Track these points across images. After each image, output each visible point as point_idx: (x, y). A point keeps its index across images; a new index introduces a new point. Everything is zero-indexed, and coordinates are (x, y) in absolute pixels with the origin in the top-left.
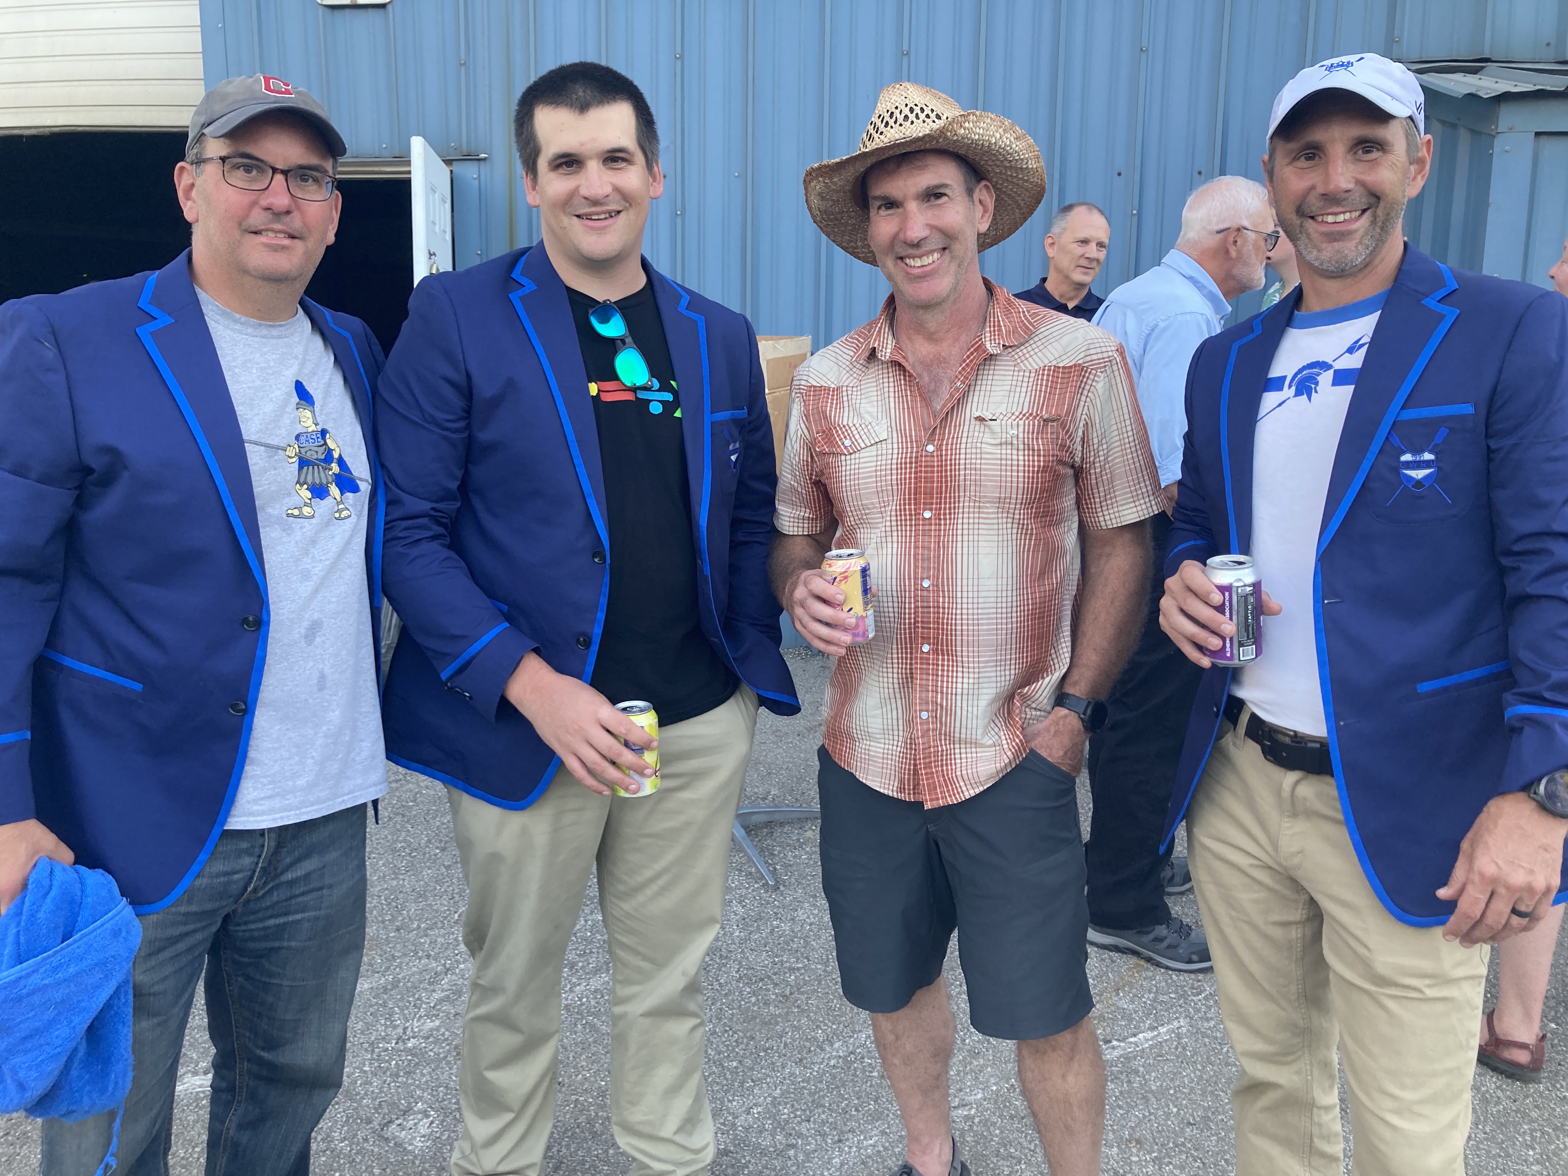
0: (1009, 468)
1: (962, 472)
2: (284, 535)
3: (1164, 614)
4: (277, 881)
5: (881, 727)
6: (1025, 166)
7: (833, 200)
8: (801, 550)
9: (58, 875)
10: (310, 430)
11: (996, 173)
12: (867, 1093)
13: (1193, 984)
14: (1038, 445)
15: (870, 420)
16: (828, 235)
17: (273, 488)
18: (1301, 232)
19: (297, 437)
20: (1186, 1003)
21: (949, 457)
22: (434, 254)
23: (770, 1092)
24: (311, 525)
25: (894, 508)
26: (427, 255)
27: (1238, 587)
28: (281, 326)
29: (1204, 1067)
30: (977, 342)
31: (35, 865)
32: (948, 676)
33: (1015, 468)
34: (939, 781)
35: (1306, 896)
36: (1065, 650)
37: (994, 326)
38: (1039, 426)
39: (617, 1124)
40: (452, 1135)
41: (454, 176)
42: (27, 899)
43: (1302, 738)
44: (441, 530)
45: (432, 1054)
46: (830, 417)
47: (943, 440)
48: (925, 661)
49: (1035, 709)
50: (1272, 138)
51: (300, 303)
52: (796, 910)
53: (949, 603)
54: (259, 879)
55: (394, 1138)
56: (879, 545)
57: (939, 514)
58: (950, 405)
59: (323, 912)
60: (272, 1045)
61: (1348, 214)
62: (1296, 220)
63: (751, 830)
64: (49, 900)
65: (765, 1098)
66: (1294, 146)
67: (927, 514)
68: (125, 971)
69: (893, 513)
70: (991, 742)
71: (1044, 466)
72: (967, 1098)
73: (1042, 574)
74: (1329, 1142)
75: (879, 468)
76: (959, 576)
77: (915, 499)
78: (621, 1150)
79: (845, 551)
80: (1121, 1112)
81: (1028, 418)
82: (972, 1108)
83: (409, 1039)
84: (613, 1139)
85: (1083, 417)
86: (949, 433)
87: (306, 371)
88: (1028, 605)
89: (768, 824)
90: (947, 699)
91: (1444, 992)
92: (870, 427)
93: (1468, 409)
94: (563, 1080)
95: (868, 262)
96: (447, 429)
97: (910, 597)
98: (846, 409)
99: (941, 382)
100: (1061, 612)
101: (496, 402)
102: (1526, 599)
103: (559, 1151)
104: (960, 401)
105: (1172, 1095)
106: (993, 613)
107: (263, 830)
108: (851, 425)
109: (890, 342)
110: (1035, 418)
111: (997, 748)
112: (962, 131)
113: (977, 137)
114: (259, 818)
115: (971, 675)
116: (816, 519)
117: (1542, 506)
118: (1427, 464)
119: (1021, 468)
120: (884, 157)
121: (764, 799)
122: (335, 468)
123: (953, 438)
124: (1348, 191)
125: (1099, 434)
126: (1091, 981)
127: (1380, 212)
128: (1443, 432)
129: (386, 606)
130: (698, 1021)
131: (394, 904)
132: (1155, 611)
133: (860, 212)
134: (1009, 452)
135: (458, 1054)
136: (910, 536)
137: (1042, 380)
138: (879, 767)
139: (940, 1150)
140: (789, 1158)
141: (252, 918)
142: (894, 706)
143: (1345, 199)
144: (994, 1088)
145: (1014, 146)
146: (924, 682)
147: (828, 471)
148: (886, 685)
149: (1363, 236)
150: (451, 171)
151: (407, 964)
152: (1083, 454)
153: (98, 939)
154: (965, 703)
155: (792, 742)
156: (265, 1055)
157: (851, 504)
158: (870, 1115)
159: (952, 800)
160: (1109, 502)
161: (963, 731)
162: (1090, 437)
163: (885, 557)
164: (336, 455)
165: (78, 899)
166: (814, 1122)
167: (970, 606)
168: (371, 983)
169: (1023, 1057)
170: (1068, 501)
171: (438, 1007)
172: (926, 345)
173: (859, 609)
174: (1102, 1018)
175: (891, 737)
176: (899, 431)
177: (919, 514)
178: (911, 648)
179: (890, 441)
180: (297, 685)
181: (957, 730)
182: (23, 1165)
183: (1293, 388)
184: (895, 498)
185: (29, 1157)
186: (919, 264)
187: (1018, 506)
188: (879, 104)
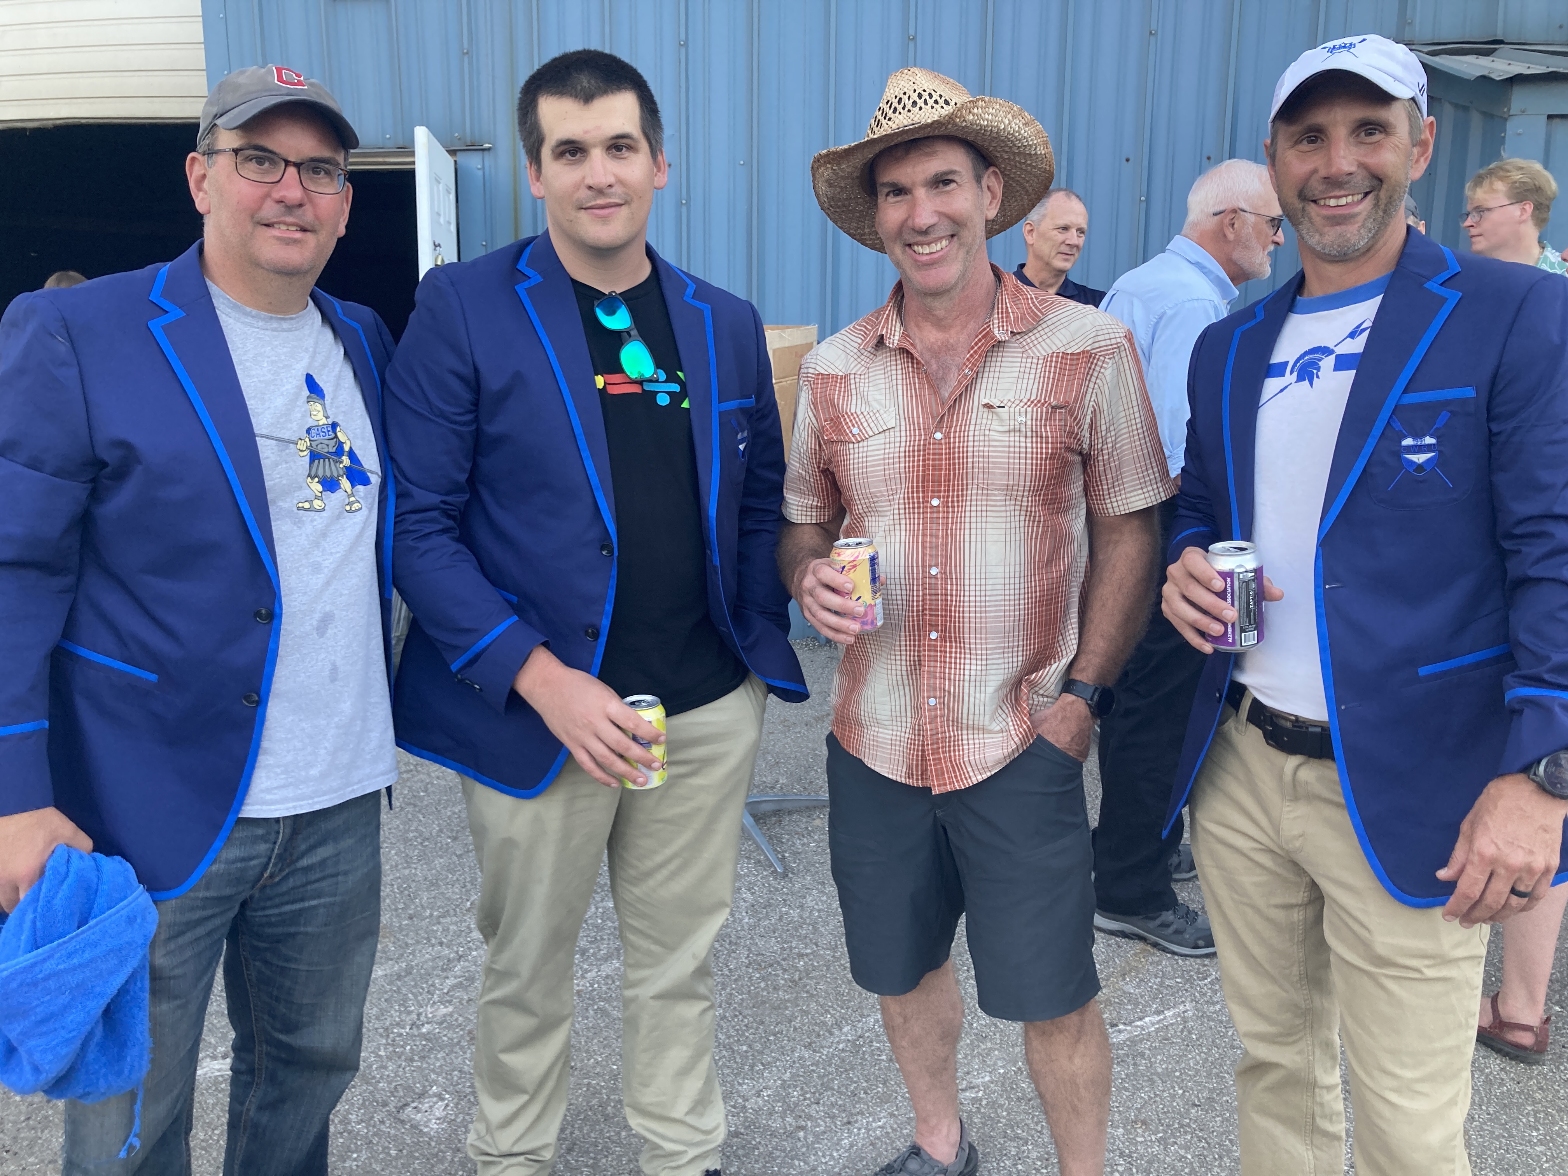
0: (1017, 455)
1: (970, 460)
2: (295, 528)
3: (1166, 601)
4: (293, 867)
5: (889, 713)
6: (1033, 152)
7: (841, 187)
8: (809, 539)
9: (75, 862)
10: (321, 423)
11: (1004, 159)
12: (876, 1076)
13: (1198, 969)
14: (1046, 432)
15: (878, 407)
16: (835, 222)
17: (284, 482)
18: (1303, 216)
19: (308, 431)
20: (1192, 988)
21: (957, 445)
22: (439, 245)
23: (780, 1075)
24: (321, 518)
25: (902, 496)
26: (433, 247)
27: (1239, 573)
28: (292, 319)
29: (1209, 1050)
30: (985, 329)
31: (53, 852)
32: (956, 663)
33: (1023, 455)
34: (946, 767)
35: (1308, 878)
36: (1072, 637)
37: (1002, 313)
38: (1047, 413)
39: (628, 1106)
40: (467, 1117)
41: (458, 166)
42: (44, 885)
43: (1304, 722)
44: (451, 523)
45: (445, 1039)
46: (838, 405)
47: (951, 427)
48: (933, 648)
49: (1042, 695)
50: (1273, 121)
51: (311, 296)
52: (805, 897)
53: (957, 590)
54: (275, 865)
55: (410, 1121)
56: (887, 533)
57: (947, 502)
58: (958, 393)
59: (338, 899)
60: (290, 1028)
61: (1350, 197)
62: (1298, 205)
63: (760, 818)
64: (65, 886)
65: (775, 1081)
66: (1296, 129)
67: (935, 502)
68: (139, 957)
69: (902, 501)
70: (998, 728)
71: (1052, 454)
72: (974, 1081)
73: (1050, 561)
74: (1331, 1121)
75: (887, 456)
76: (967, 564)
77: (923, 487)
78: (634, 1132)
79: (853, 540)
80: (1127, 1094)
81: (1036, 405)
82: (980, 1090)
83: (423, 1025)
84: (627, 1121)
85: (1091, 403)
86: (957, 421)
87: (316, 364)
88: (1036, 592)
89: (777, 813)
90: (955, 686)
91: (1444, 972)
92: (877, 415)
93: (1470, 392)
94: (576, 1064)
95: (875, 249)
96: (456, 423)
97: (918, 585)
98: (854, 397)
99: (950, 369)
100: (1068, 599)
101: (504, 395)
102: (1524, 582)
103: (572, 1133)
104: (968, 388)
105: (1178, 1077)
106: (1001, 601)
107: (278, 818)
108: (859, 413)
109: (898, 329)
110: (1043, 405)
111: (1005, 734)
112: (971, 117)
113: (986, 123)
114: (272, 807)
115: (979, 662)
116: (824, 508)
117: (1544, 488)
118: (1428, 448)
119: (1029, 456)
120: (892, 144)
121: (772, 788)
122: (346, 461)
123: (961, 425)
124: (1351, 174)
125: (1107, 420)
126: (1097, 966)
127: (1383, 194)
128: (1444, 416)
129: (396, 597)
130: (706, 1004)
131: (406, 893)
132: (1159, 598)
133: (867, 199)
134: (1017, 439)
135: (472, 1039)
136: (919, 524)
137: (1050, 366)
138: (887, 753)
139: (948, 1131)
140: (799, 1139)
141: (269, 903)
142: (902, 693)
143: (1346, 183)
144: (1002, 1071)
145: (1023, 132)
146: (932, 669)
147: (836, 459)
148: (894, 672)
149: (1365, 219)
150: (455, 162)
151: (420, 951)
152: (1091, 441)
153: (113, 926)
154: (972, 689)
155: (800, 732)
156: (283, 1037)
157: (859, 492)
158: (879, 1097)
159: (959, 786)
160: (1117, 489)
161: (971, 717)
162: (1098, 424)
163: (893, 545)
164: (347, 448)
165: (94, 886)
166: (824, 1105)
167: (978, 593)
168: (385, 970)
169: (1030, 1038)
170: (1076, 488)
171: (451, 994)
172: (934, 332)
173: (867, 598)
174: (1108, 1003)
175: (899, 724)
176: (909, 420)
177: (927, 502)
178: (919, 636)
179: (898, 429)
180: (309, 676)
181: (965, 716)
182: (44, 1149)
183: (1295, 374)
184: (903, 486)
185: (51, 1141)
186: (928, 251)
187: (1026, 494)
188: (887, 90)
